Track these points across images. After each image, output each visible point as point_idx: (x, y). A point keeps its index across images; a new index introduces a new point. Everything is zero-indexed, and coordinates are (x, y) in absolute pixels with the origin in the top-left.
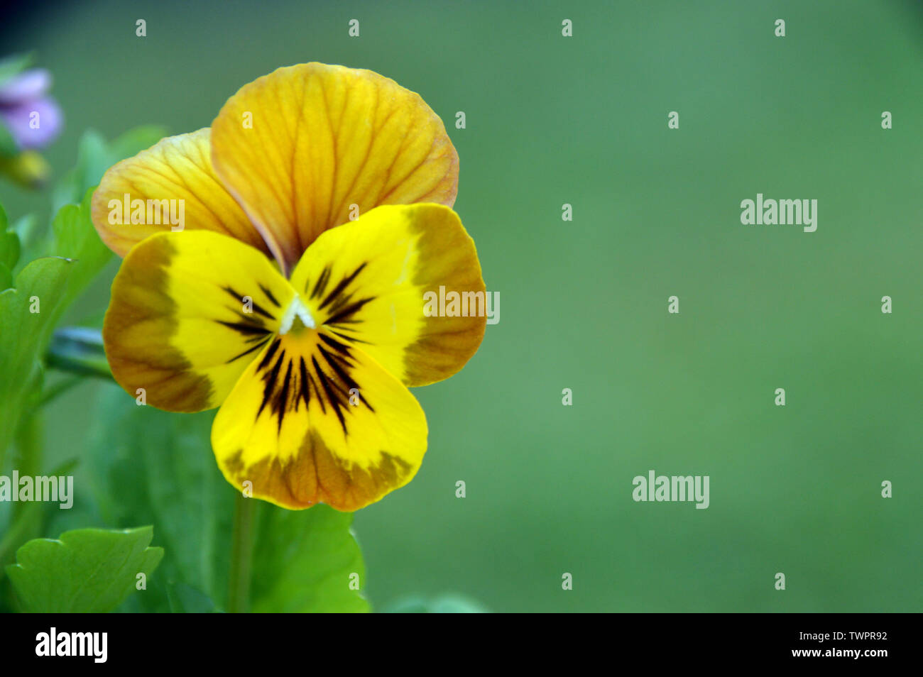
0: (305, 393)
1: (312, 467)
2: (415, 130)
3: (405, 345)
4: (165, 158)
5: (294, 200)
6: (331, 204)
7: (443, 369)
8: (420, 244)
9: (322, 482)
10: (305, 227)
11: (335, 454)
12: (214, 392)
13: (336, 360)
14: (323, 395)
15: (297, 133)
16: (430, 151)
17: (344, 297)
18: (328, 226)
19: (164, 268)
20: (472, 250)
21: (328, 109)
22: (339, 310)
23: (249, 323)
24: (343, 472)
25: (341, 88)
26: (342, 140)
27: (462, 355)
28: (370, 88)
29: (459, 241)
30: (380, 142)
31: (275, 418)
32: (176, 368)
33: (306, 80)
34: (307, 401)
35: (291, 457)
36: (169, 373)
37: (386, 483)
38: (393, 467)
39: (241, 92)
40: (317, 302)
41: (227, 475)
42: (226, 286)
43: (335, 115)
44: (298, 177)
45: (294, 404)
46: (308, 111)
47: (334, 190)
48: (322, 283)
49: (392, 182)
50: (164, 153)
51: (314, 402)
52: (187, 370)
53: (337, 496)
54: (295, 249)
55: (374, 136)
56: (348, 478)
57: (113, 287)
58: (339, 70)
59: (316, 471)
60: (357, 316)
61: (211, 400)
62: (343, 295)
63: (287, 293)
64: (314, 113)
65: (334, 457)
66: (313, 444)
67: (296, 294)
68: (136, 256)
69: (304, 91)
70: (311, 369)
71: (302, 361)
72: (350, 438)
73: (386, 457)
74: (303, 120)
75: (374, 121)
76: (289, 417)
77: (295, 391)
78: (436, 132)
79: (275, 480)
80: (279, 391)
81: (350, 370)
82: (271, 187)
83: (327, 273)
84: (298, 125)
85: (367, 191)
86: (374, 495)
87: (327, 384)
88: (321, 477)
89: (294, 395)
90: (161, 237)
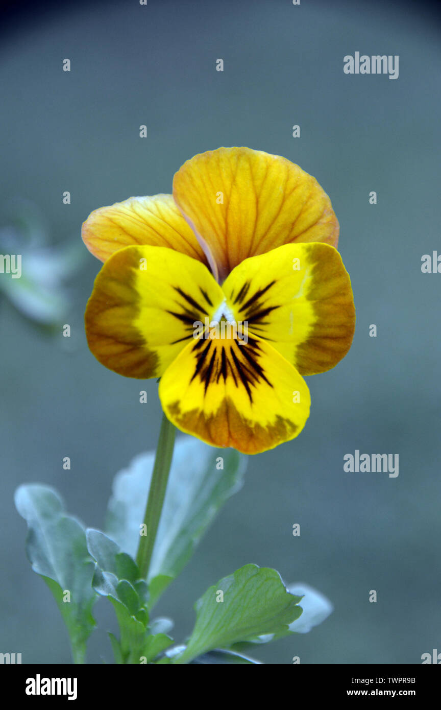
0: (224, 372)
1: (226, 423)
2: (312, 201)
3: (298, 343)
4: (132, 209)
5: (226, 235)
6: (252, 242)
7: (322, 364)
8: (314, 271)
9: (232, 434)
10: (233, 255)
11: (243, 415)
12: (159, 365)
13: (248, 351)
14: (237, 374)
15: (231, 192)
16: (321, 217)
17: (258, 304)
18: (250, 255)
19: (134, 270)
20: (348, 281)
21: (253, 179)
22: (253, 314)
23: (190, 316)
24: (248, 429)
25: (263, 165)
26: (262, 200)
27: (337, 355)
28: (283, 167)
29: (340, 274)
30: (288, 204)
31: (203, 385)
32: (135, 343)
33: (238, 159)
34: (225, 378)
35: (212, 414)
36: (129, 347)
37: (279, 437)
38: (284, 427)
39: (194, 158)
40: (239, 306)
41: (169, 416)
42: (176, 286)
43: (258, 183)
44: (230, 220)
45: (216, 378)
46: (239, 179)
47: (254, 232)
48: (243, 294)
49: (295, 233)
50: (132, 206)
51: (230, 379)
52: (142, 346)
53: (243, 444)
54: (225, 268)
55: (284, 200)
56: (251, 432)
57: (96, 281)
58: (262, 155)
59: (229, 426)
60: (266, 319)
61: (157, 370)
62: (258, 302)
63: (219, 296)
64: (243, 181)
65: (242, 418)
66: (227, 407)
67: (225, 299)
68: (115, 260)
69: (237, 165)
70: (229, 356)
71: (223, 350)
72: (254, 405)
73: (280, 419)
74: (236, 185)
75: (285, 189)
76: (213, 386)
77: (217, 370)
78: (325, 206)
79: (201, 425)
80: (207, 368)
81: (257, 358)
82: (212, 224)
83: (247, 287)
84: (232, 187)
85: (277, 235)
86: (270, 444)
87: (240, 367)
88: (232, 430)
89: (217, 372)
90: (133, 248)
